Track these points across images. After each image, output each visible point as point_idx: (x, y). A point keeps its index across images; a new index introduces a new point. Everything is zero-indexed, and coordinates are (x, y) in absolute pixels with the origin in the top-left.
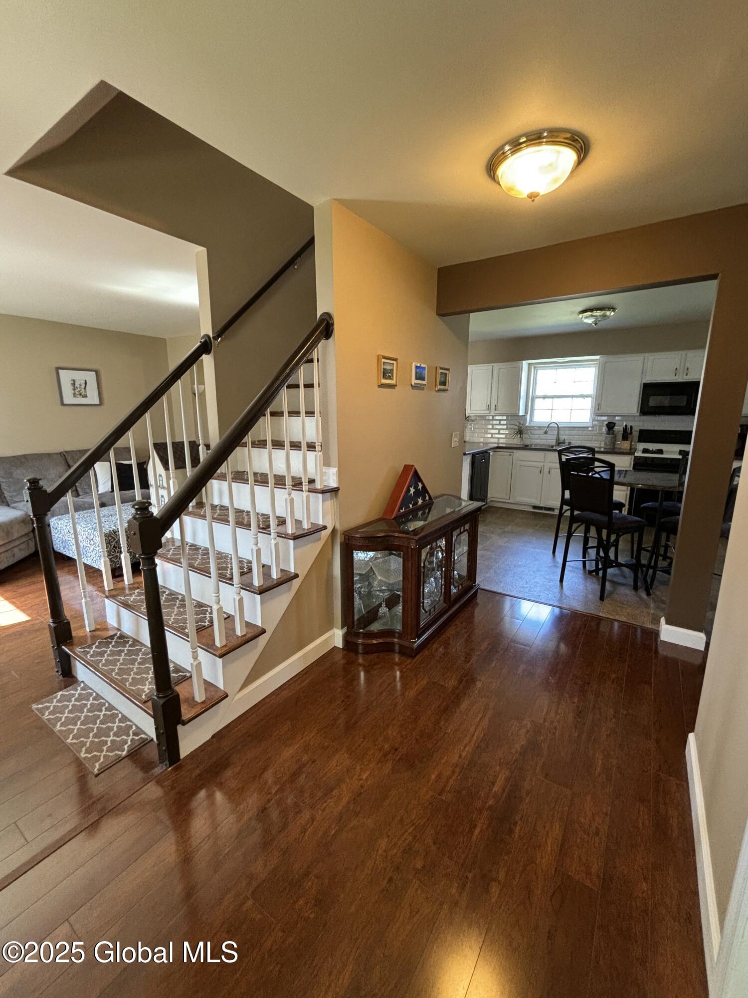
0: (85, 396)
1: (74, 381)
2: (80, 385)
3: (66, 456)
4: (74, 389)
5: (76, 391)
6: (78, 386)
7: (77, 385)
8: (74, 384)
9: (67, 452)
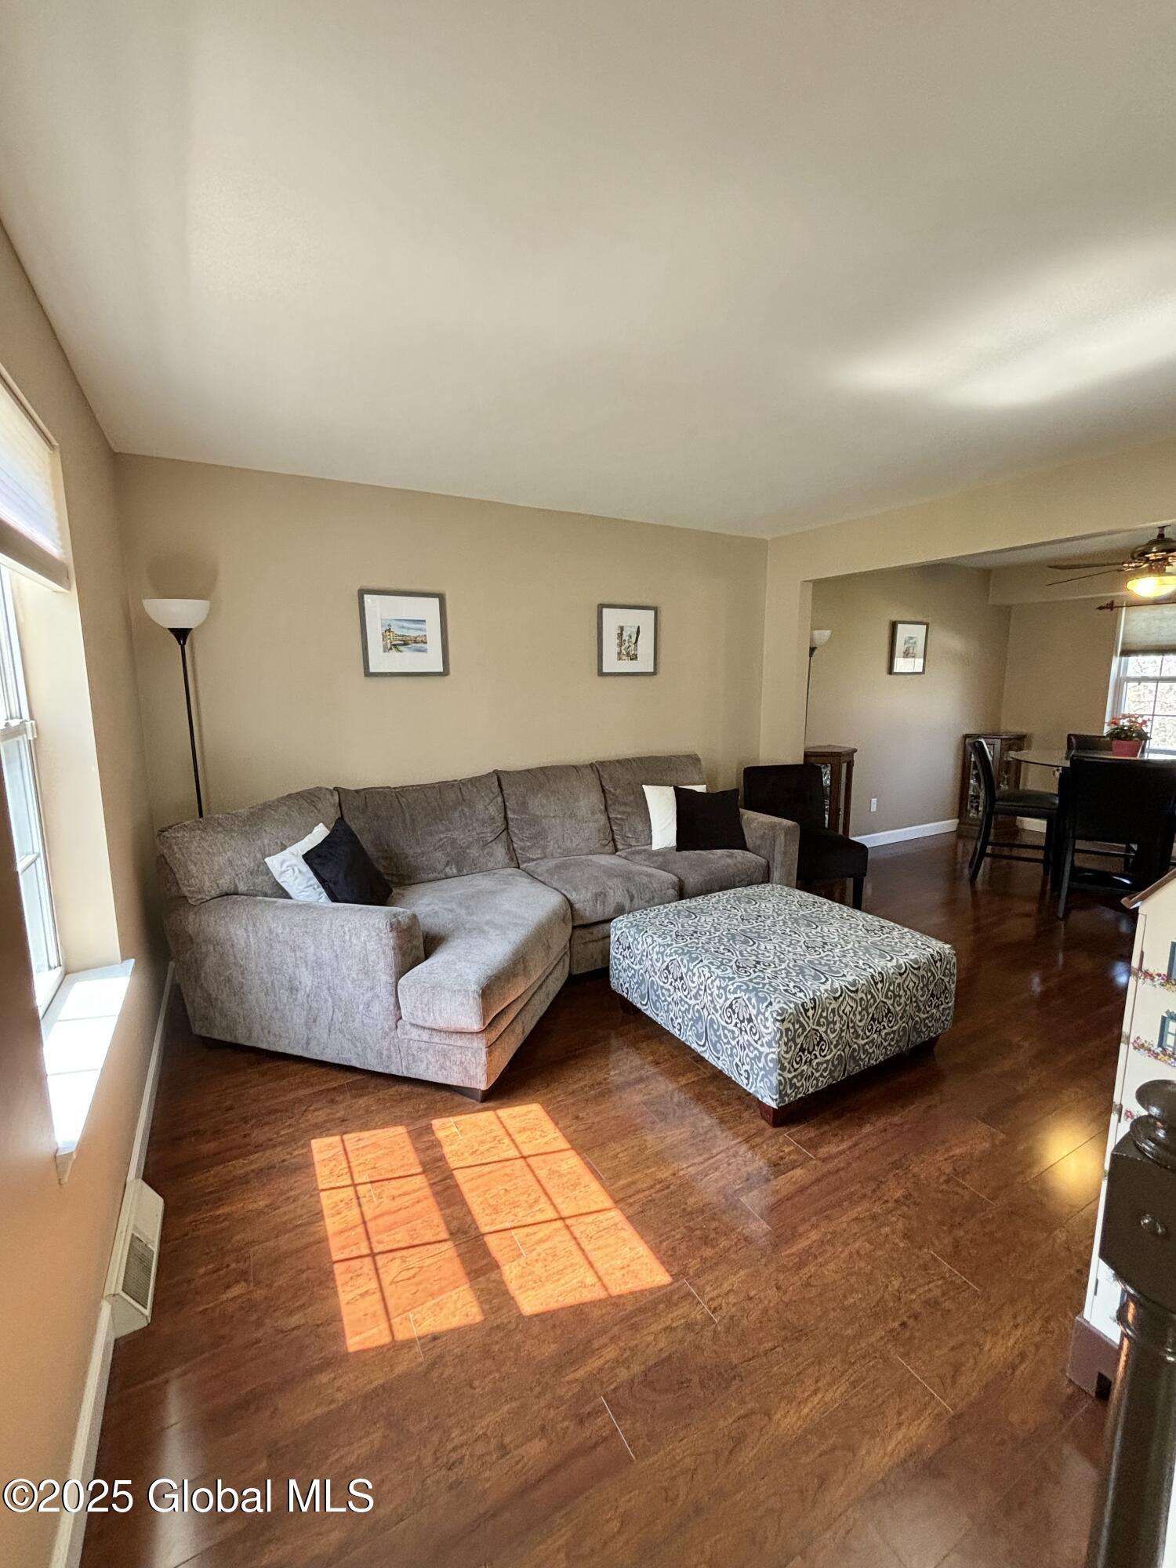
0: (634, 658)
1: (622, 628)
2: (630, 637)
3: (601, 773)
4: (620, 645)
5: (623, 647)
6: (627, 639)
7: (625, 637)
8: (620, 635)
9: (602, 763)
